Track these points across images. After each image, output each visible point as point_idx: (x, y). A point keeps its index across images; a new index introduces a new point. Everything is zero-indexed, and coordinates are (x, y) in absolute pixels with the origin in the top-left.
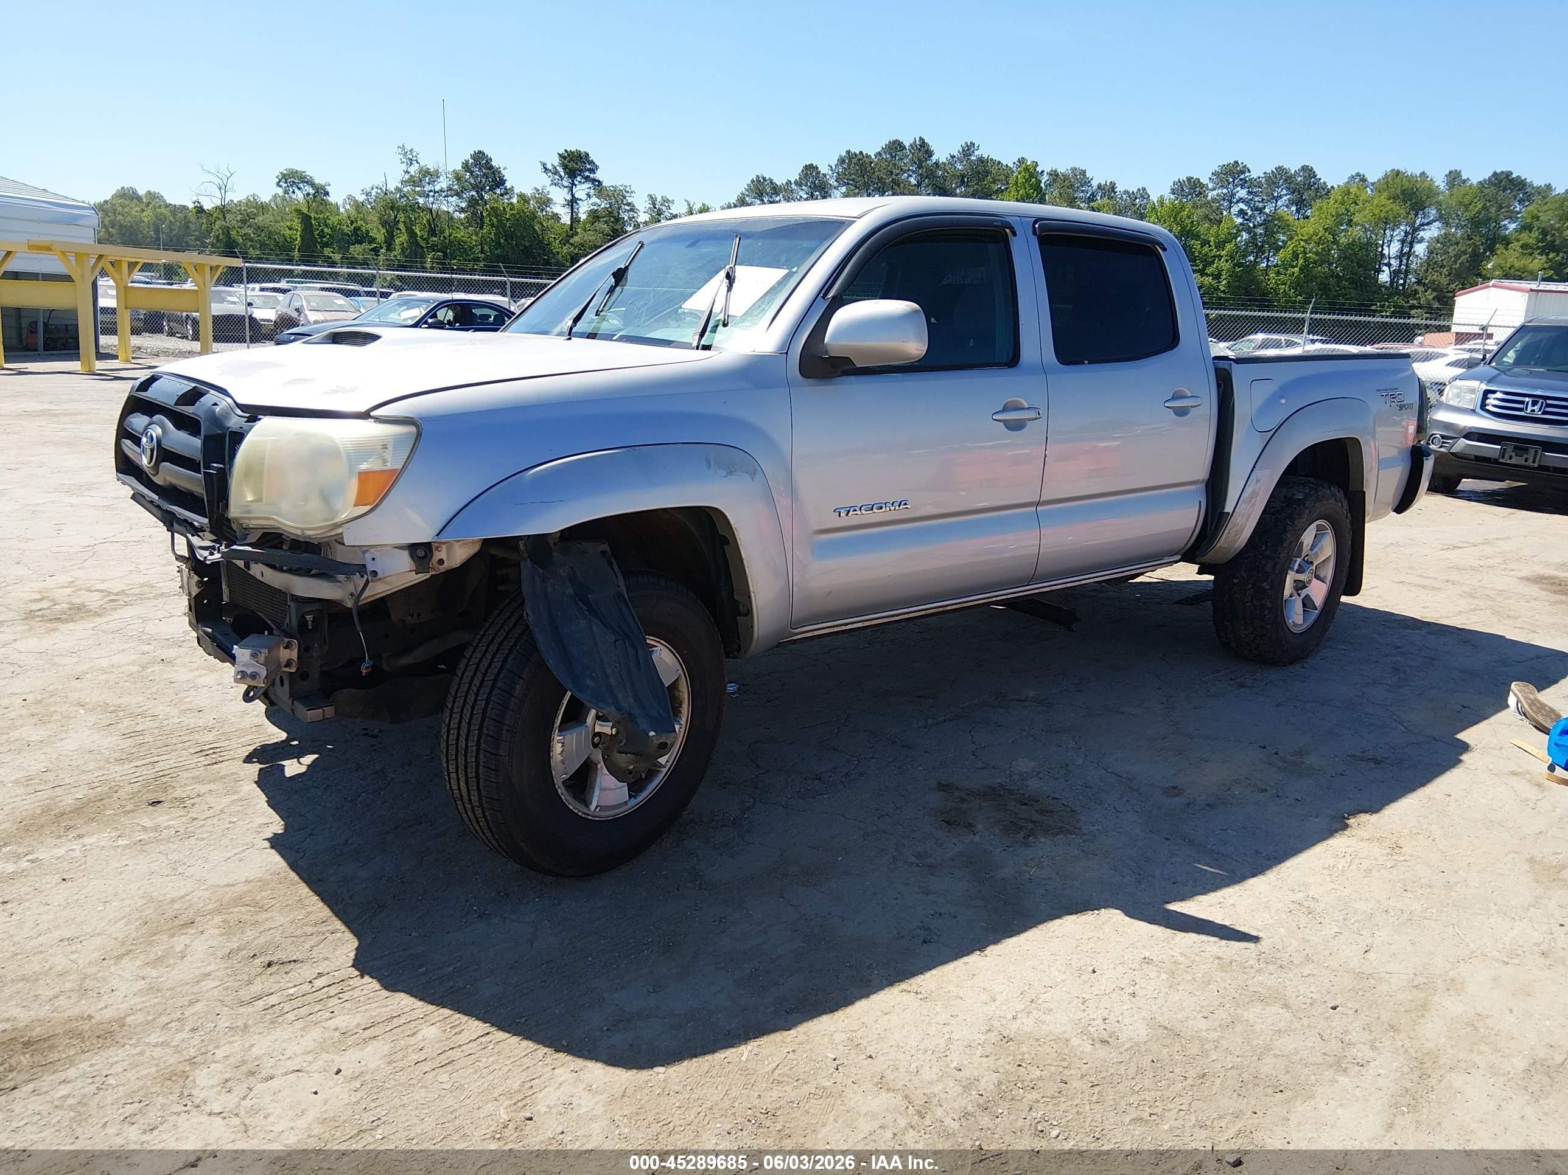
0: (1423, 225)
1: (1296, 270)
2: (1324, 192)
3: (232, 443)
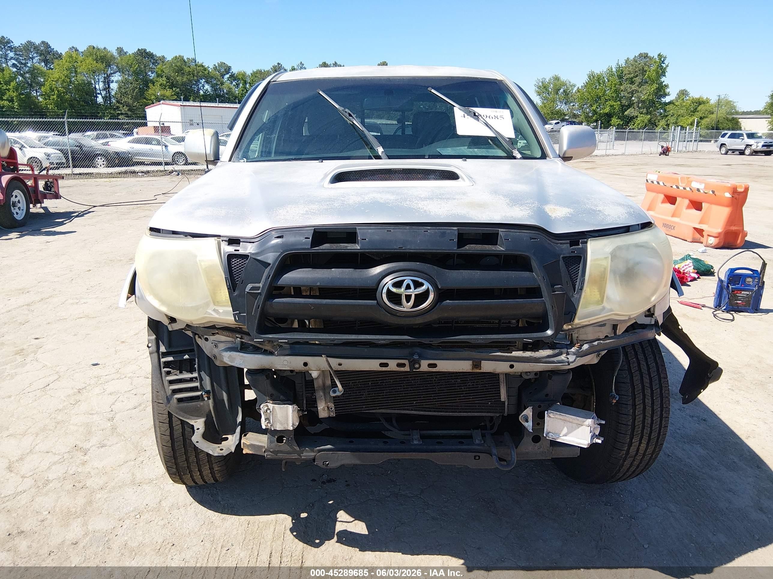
0: (112, 74)
1: (55, 96)
2: (59, 56)
3: (567, 266)
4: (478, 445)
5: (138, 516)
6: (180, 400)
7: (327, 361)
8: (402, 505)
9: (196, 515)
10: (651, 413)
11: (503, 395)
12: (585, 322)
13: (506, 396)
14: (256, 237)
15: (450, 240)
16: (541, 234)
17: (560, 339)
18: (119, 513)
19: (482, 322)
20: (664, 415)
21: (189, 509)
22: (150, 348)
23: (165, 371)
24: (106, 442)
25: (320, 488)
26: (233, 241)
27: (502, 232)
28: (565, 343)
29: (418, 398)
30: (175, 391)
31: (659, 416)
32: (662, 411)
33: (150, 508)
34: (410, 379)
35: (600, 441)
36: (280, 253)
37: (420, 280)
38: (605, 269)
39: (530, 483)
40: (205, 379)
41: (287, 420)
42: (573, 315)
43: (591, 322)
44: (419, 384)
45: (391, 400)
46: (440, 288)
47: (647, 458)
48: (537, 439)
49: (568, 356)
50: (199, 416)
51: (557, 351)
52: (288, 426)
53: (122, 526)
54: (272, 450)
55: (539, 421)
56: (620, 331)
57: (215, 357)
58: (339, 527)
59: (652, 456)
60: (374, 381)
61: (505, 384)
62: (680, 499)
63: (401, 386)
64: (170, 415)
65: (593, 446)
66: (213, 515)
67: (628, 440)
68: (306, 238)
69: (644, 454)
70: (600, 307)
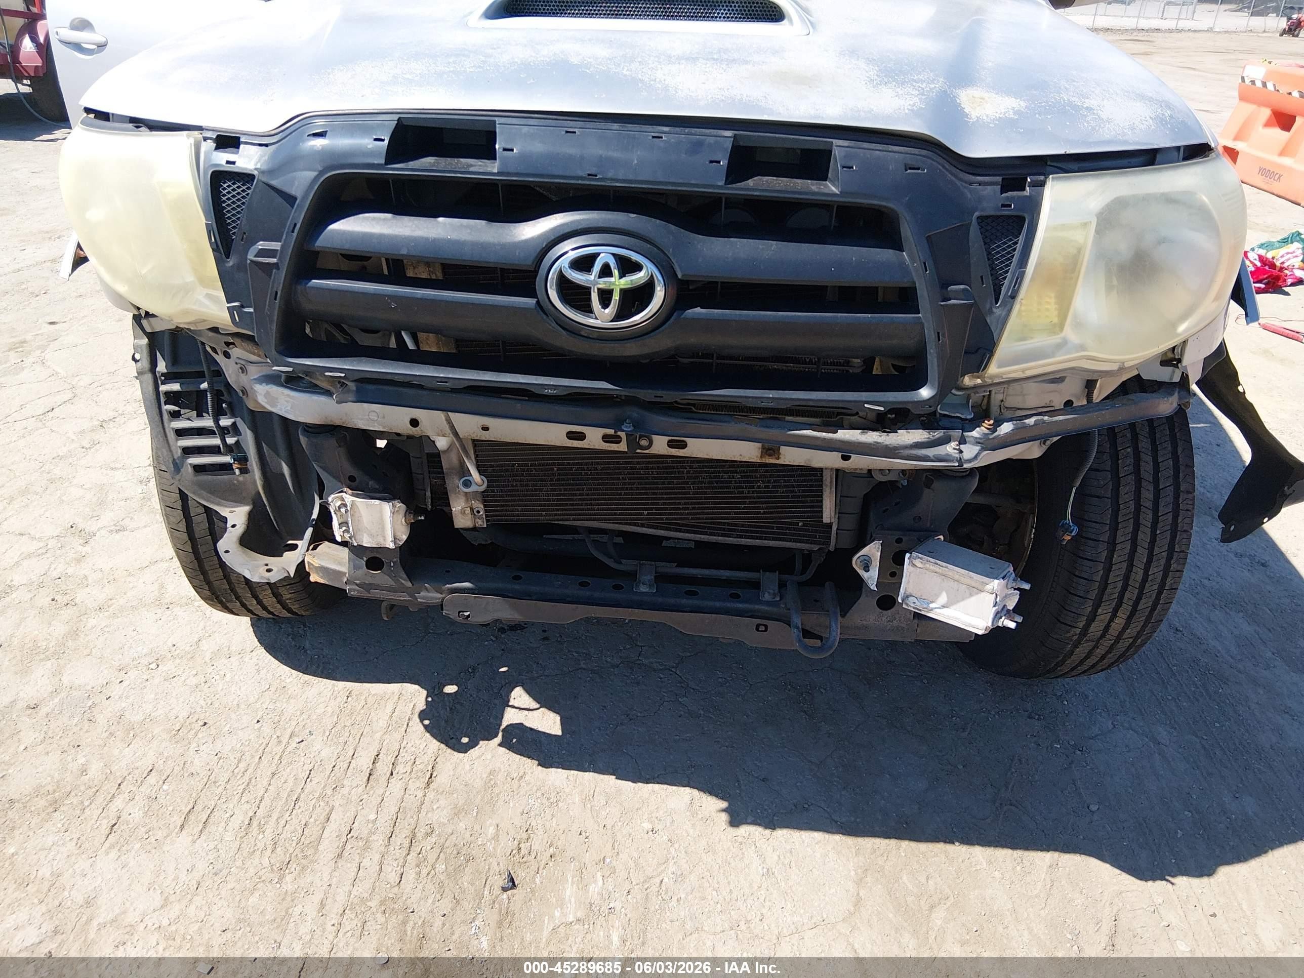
3: (988, 240)
4: (768, 603)
5: (153, 666)
6: (198, 469)
7: (449, 421)
8: (638, 683)
9: (258, 671)
10: (1145, 560)
11: (828, 510)
12: (1014, 371)
13: (833, 514)
14: (273, 132)
15: (711, 162)
16: (935, 157)
17: (953, 406)
18: (121, 656)
19: (786, 360)
20: (1174, 566)
21: (246, 659)
22: (139, 364)
23: (166, 410)
24: (127, 522)
25: (494, 639)
26: (228, 142)
27: (839, 148)
28: (963, 417)
29: (652, 504)
30: (188, 451)
31: (1162, 568)
32: (1169, 558)
33: (177, 652)
34: (638, 466)
35: (1012, 625)
36: (315, 173)
37: (635, 257)
38: (1080, 250)
39: (890, 662)
40: (246, 432)
41: (383, 529)
42: (984, 355)
43: (1029, 373)
44: (656, 478)
45: (598, 505)
46: (680, 277)
47: (1122, 645)
48: (887, 601)
49: (962, 447)
50: (240, 501)
51: (938, 434)
52: (384, 540)
53: (121, 682)
54: (358, 582)
55: (894, 568)
56: (1098, 395)
57: (244, 392)
58: (510, 717)
59: (1135, 641)
60: (563, 464)
61: (834, 489)
62: (1182, 719)
63: (619, 479)
64: (183, 496)
65: (997, 632)
66: (289, 674)
67: (1090, 609)
68: (376, 140)
69: (1119, 638)
70: (1056, 339)
